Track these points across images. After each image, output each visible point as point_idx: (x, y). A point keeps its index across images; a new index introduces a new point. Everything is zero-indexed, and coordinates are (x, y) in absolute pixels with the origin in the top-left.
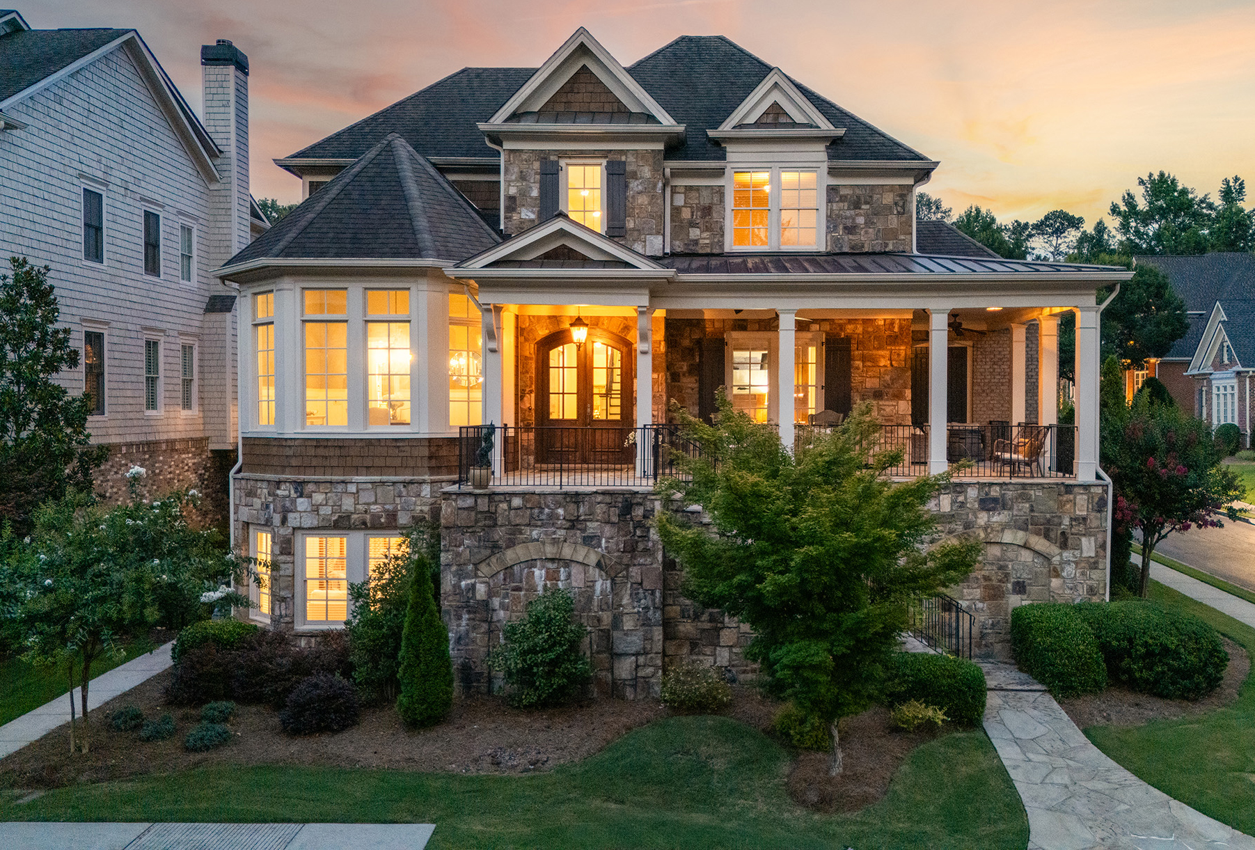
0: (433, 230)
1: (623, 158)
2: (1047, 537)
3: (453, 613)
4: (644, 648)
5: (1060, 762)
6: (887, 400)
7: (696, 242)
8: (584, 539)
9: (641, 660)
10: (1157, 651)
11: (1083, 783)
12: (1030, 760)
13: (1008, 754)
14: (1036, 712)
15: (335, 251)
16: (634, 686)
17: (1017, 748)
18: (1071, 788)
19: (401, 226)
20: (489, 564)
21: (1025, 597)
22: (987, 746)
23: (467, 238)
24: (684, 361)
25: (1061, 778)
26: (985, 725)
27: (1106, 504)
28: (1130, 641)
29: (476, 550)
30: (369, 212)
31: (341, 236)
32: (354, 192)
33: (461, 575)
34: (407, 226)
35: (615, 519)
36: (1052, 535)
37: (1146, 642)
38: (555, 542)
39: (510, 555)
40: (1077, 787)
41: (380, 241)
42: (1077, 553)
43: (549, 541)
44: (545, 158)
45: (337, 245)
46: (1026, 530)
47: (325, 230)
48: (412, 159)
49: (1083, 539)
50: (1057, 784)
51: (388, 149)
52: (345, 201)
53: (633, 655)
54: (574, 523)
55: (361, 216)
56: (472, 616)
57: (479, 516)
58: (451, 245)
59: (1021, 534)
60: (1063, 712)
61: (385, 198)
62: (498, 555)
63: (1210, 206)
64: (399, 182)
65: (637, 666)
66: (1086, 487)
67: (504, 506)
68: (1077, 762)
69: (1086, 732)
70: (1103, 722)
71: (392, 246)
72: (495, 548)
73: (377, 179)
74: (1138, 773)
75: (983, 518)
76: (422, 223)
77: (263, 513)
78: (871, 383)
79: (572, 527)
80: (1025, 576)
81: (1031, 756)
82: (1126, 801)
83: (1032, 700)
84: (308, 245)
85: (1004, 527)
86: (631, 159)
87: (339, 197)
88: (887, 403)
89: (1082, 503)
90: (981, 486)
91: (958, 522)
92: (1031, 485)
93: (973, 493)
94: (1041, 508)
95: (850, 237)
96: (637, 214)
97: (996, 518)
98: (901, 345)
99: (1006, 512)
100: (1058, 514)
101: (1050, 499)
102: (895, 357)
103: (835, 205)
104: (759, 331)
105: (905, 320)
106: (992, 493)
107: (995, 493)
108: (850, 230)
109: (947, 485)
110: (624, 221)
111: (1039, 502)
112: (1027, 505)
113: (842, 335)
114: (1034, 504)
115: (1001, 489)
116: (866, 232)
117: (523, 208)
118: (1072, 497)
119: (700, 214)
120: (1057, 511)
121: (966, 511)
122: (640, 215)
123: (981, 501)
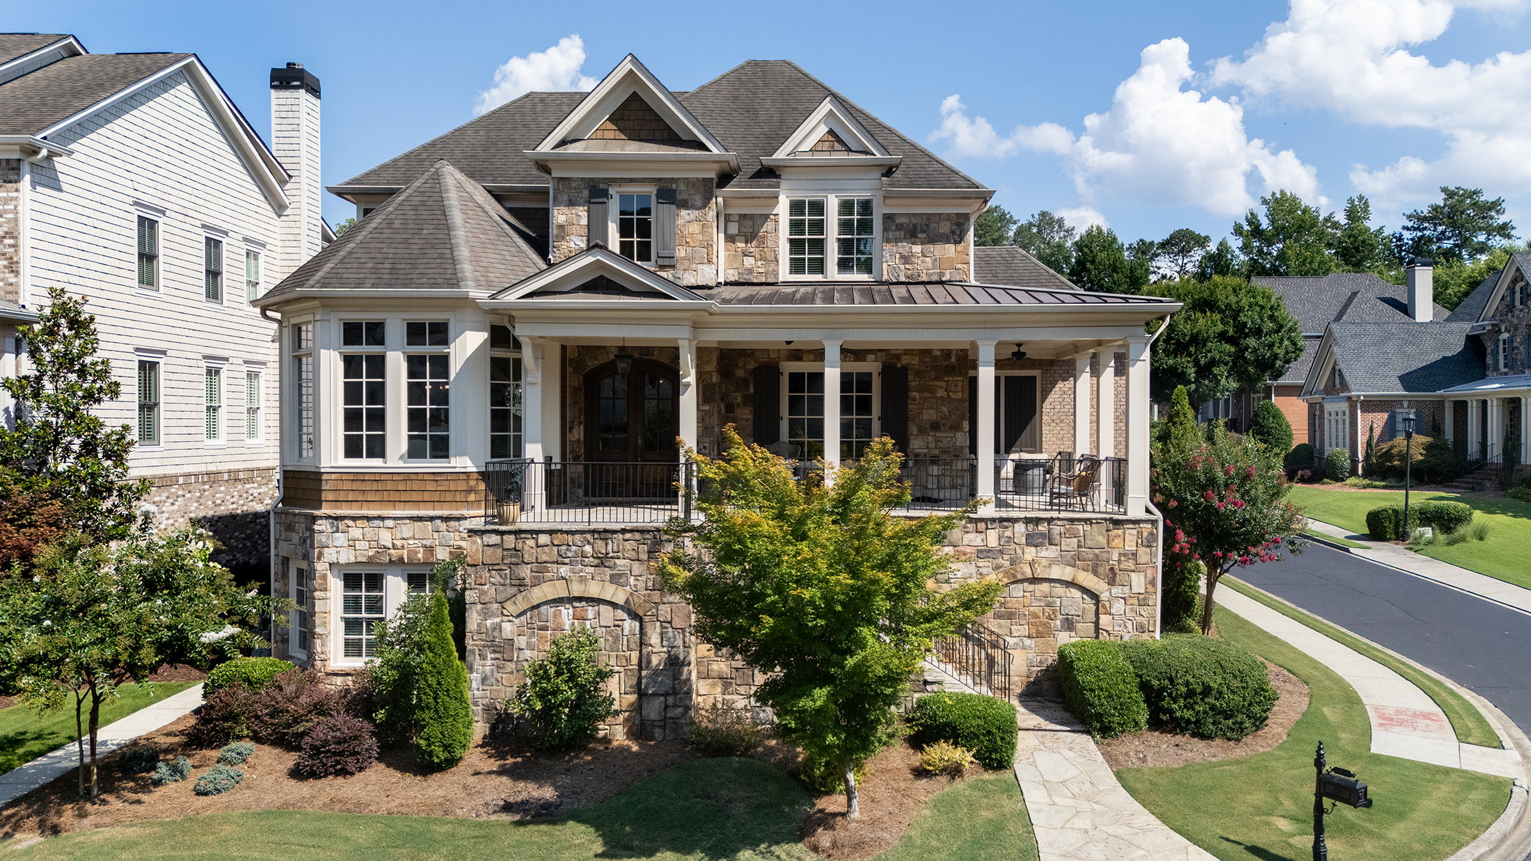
0: (475, 260)
1: (674, 186)
2: (1095, 573)
3: (477, 652)
4: (674, 688)
5: (1085, 806)
6: (943, 432)
7: (750, 271)
8: (612, 576)
9: (670, 700)
10: (1198, 691)
11: (1104, 828)
12: (1055, 804)
13: (1034, 797)
14: (1071, 754)
15: (372, 281)
16: (663, 727)
17: (1045, 792)
18: (1090, 833)
19: (441, 256)
20: (515, 602)
21: (1073, 634)
22: (1015, 788)
23: (511, 268)
24: (738, 392)
25: (1083, 822)
26: (1016, 766)
27: (1156, 540)
28: (1171, 680)
29: (501, 588)
30: (409, 241)
31: (380, 266)
32: (396, 222)
33: (486, 614)
34: (448, 256)
35: (644, 556)
36: (1101, 570)
37: (1188, 681)
38: (583, 580)
39: (539, 594)
40: (1097, 833)
41: (417, 271)
42: (1126, 589)
43: (576, 579)
44: (595, 186)
45: (374, 276)
46: (1074, 566)
47: (362, 260)
48: (460, 186)
49: (1133, 575)
50: (1078, 829)
51: (436, 177)
52: (386, 231)
53: (662, 695)
54: (602, 561)
55: (402, 246)
56: (497, 655)
57: (505, 553)
58: (492, 275)
59: (1069, 569)
60: (1099, 754)
61: (426, 226)
62: (524, 593)
63: (1336, 225)
64: (444, 211)
65: (666, 707)
66: (1136, 522)
67: (531, 542)
68: (1103, 805)
69: (1119, 776)
70: (1138, 763)
71: (430, 276)
72: (521, 585)
73: (420, 208)
74: (1162, 817)
75: (1030, 553)
76: (463, 253)
77: (300, 548)
78: (929, 415)
79: (602, 564)
80: (1073, 612)
81: (1057, 799)
82: (1144, 846)
83: (1069, 740)
84: (345, 276)
85: (1052, 562)
86: (682, 187)
87: (381, 226)
88: (945, 435)
89: (1131, 538)
90: (1028, 521)
91: (1006, 557)
92: (1079, 520)
93: (1020, 528)
94: (1089, 543)
95: (907, 266)
96: (687, 243)
97: (1044, 553)
98: (959, 376)
99: (1053, 547)
100: (1107, 549)
101: (1099, 534)
102: (953, 388)
103: (891, 233)
104: (814, 361)
105: (962, 350)
106: (1040, 528)
107: (1043, 528)
108: (906, 259)
109: (993, 520)
110: (674, 249)
111: (1088, 537)
112: (1075, 540)
113: (899, 365)
114: (1082, 539)
115: (1049, 525)
116: (923, 262)
117: (572, 237)
118: (1120, 532)
119: (754, 243)
120: (1106, 546)
121: (1013, 546)
122: (691, 244)
123: (1028, 536)
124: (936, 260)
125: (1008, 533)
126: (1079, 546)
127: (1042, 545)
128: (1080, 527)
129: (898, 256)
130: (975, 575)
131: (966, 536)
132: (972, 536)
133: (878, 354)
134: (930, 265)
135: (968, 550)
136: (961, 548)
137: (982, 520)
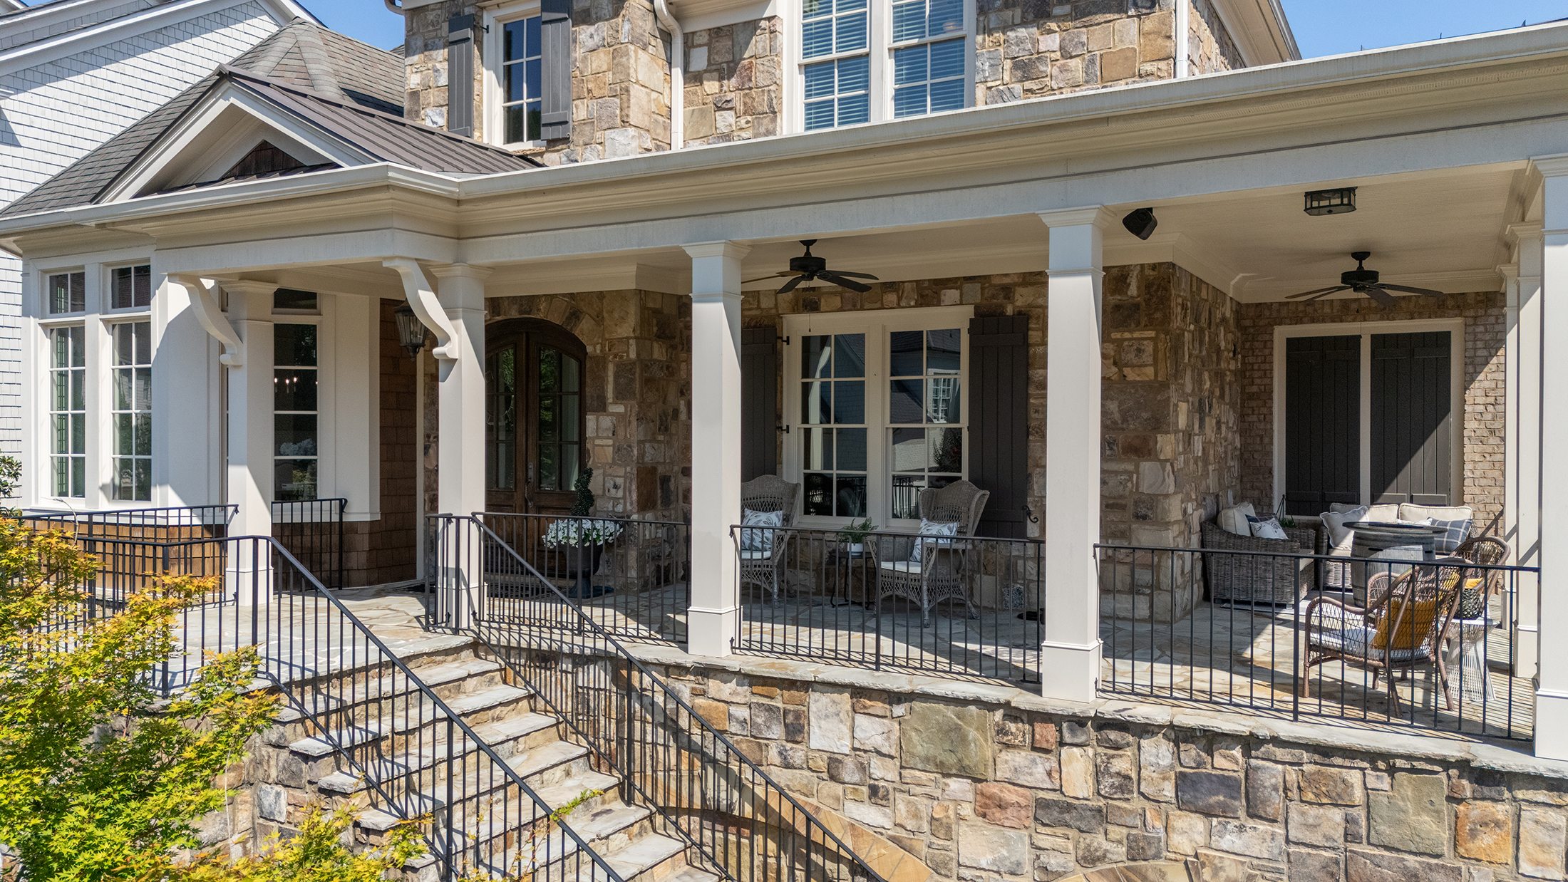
75: (1188, 832)
88: (1113, 467)
89: (1543, 836)
90: (1180, 735)
91: (1117, 832)
92: (1349, 753)
93: (1157, 752)
94: (1385, 831)
95: (1028, 85)
96: (590, 91)
97: (1230, 840)
98: (1146, 328)
99: (1262, 826)
100: (1449, 861)
101: (1421, 809)
102: (1131, 357)
103: (993, 17)
104: (841, 310)
105: (1154, 267)
106: (1219, 761)
107: (1228, 762)
108: (1025, 69)
109: (1078, 722)
110: (568, 107)
111: (1381, 811)
112: (1337, 815)
113: (1009, 310)
114: (1360, 814)
115: (1247, 754)
116: (1063, 69)
117: (428, 111)
118: (1501, 811)
119: (734, 81)
120: (1446, 849)
121: (1137, 803)
122: (596, 93)
123: (1183, 782)
124: (1092, 61)
125: (1122, 764)
126: (1350, 836)
127: (1225, 812)
128: (1354, 777)
129: (1008, 64)
130: (1027, 867)
131: (1006, 755)
132: (1019, 758)
133: (967, 286)
134: (1080, 76)
135: (1011, 795)
136: (993, 789)
137: (1046, 717)
